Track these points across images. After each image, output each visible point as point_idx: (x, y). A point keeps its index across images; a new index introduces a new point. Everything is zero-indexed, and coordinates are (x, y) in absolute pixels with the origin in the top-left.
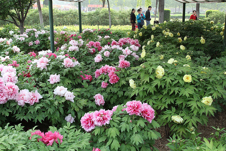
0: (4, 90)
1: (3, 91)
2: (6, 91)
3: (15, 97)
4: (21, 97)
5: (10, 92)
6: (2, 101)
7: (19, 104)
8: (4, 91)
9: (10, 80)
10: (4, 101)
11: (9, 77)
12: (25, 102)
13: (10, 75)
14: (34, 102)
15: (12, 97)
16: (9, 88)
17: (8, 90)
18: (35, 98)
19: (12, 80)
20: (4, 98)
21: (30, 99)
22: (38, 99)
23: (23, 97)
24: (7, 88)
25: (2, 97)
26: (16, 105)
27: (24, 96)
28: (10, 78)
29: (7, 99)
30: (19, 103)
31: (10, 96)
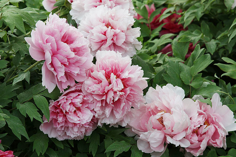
0: (88, 82)
1: (84, 88)
2: (95, 88)
3: (128, 115)
4: (154, 119)
5: (111, 95)
6: (76, 129)
7: (142, 147)
8: (90, 85)
9: (109, 42)
10: (83, 130)
11: (105, 28)
12: (170, 140)
13: (111, 21)
14: (203, 146)
15: (118, 116)
16: (108, 76)
17: (103, 84)
18: (211, 129)
19: (120, 43)
20: (86, 117)
21: (189, 131)
22: (223, 134)
23: (161, 120)
24: (101, 75)
25: (79, 109)
26: (130, 151)
27: (166, 116)
28: (110, 32)
29: (94, 121)
30: (142, 141)
31: (108, 111)
